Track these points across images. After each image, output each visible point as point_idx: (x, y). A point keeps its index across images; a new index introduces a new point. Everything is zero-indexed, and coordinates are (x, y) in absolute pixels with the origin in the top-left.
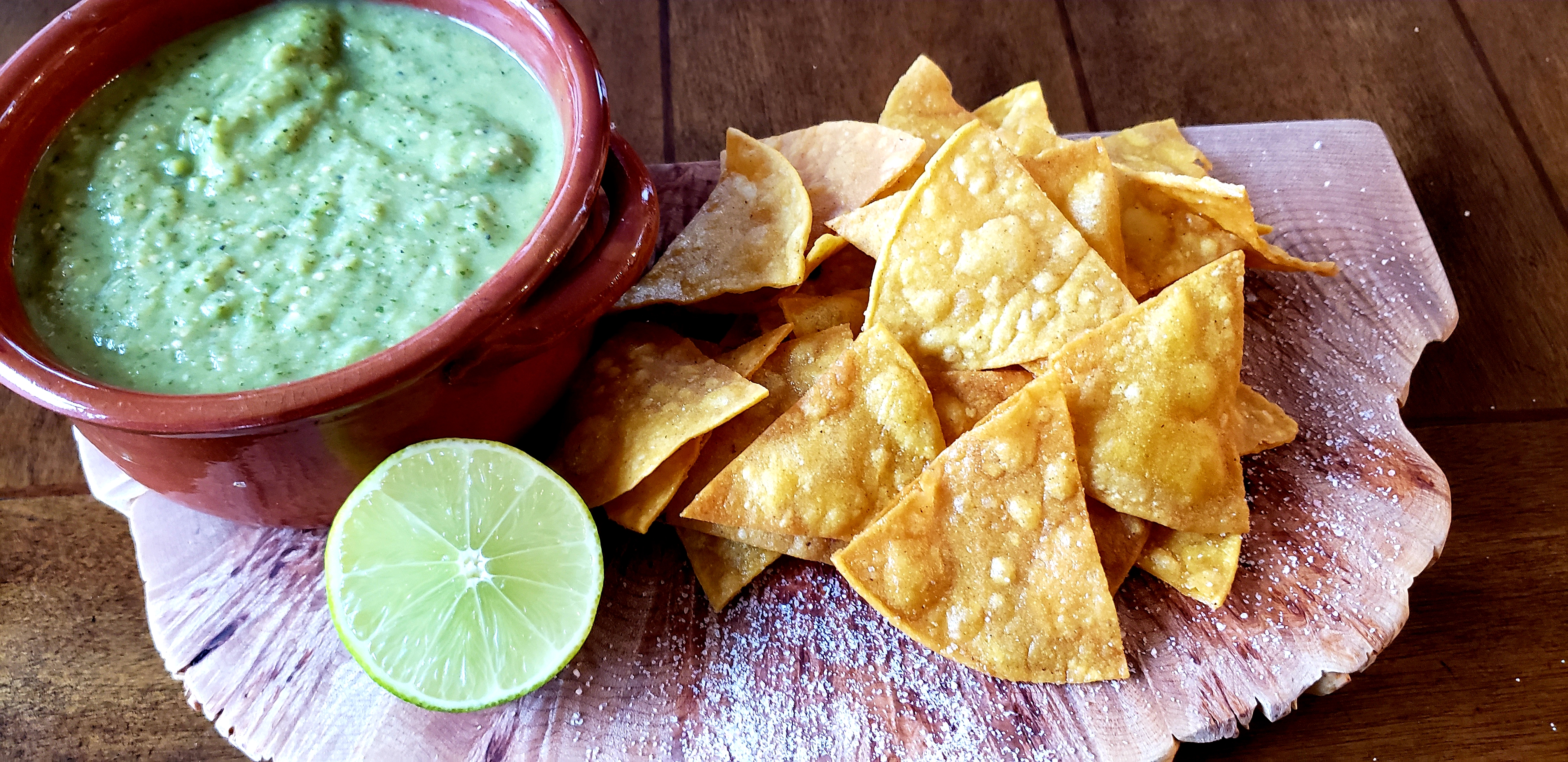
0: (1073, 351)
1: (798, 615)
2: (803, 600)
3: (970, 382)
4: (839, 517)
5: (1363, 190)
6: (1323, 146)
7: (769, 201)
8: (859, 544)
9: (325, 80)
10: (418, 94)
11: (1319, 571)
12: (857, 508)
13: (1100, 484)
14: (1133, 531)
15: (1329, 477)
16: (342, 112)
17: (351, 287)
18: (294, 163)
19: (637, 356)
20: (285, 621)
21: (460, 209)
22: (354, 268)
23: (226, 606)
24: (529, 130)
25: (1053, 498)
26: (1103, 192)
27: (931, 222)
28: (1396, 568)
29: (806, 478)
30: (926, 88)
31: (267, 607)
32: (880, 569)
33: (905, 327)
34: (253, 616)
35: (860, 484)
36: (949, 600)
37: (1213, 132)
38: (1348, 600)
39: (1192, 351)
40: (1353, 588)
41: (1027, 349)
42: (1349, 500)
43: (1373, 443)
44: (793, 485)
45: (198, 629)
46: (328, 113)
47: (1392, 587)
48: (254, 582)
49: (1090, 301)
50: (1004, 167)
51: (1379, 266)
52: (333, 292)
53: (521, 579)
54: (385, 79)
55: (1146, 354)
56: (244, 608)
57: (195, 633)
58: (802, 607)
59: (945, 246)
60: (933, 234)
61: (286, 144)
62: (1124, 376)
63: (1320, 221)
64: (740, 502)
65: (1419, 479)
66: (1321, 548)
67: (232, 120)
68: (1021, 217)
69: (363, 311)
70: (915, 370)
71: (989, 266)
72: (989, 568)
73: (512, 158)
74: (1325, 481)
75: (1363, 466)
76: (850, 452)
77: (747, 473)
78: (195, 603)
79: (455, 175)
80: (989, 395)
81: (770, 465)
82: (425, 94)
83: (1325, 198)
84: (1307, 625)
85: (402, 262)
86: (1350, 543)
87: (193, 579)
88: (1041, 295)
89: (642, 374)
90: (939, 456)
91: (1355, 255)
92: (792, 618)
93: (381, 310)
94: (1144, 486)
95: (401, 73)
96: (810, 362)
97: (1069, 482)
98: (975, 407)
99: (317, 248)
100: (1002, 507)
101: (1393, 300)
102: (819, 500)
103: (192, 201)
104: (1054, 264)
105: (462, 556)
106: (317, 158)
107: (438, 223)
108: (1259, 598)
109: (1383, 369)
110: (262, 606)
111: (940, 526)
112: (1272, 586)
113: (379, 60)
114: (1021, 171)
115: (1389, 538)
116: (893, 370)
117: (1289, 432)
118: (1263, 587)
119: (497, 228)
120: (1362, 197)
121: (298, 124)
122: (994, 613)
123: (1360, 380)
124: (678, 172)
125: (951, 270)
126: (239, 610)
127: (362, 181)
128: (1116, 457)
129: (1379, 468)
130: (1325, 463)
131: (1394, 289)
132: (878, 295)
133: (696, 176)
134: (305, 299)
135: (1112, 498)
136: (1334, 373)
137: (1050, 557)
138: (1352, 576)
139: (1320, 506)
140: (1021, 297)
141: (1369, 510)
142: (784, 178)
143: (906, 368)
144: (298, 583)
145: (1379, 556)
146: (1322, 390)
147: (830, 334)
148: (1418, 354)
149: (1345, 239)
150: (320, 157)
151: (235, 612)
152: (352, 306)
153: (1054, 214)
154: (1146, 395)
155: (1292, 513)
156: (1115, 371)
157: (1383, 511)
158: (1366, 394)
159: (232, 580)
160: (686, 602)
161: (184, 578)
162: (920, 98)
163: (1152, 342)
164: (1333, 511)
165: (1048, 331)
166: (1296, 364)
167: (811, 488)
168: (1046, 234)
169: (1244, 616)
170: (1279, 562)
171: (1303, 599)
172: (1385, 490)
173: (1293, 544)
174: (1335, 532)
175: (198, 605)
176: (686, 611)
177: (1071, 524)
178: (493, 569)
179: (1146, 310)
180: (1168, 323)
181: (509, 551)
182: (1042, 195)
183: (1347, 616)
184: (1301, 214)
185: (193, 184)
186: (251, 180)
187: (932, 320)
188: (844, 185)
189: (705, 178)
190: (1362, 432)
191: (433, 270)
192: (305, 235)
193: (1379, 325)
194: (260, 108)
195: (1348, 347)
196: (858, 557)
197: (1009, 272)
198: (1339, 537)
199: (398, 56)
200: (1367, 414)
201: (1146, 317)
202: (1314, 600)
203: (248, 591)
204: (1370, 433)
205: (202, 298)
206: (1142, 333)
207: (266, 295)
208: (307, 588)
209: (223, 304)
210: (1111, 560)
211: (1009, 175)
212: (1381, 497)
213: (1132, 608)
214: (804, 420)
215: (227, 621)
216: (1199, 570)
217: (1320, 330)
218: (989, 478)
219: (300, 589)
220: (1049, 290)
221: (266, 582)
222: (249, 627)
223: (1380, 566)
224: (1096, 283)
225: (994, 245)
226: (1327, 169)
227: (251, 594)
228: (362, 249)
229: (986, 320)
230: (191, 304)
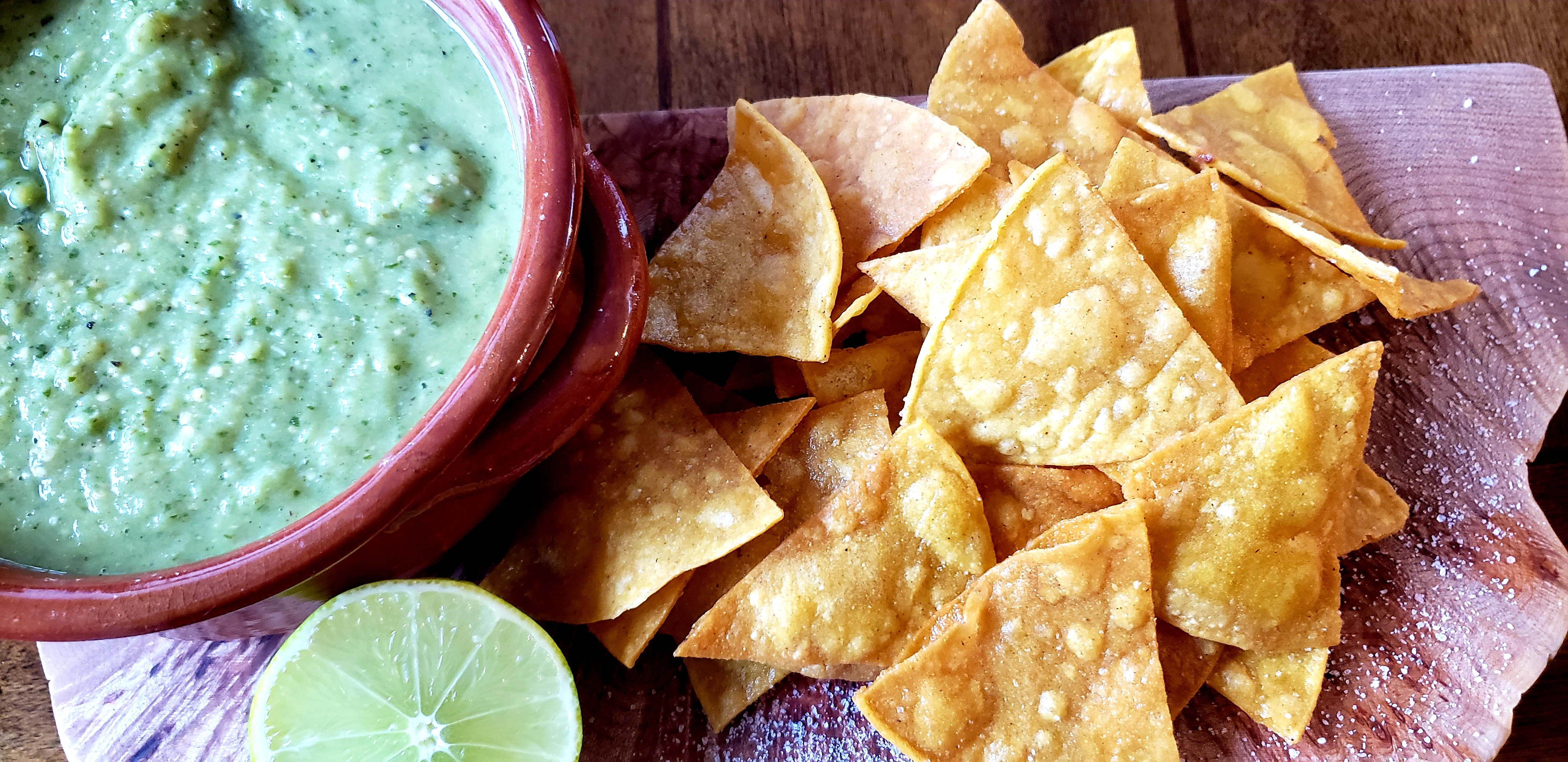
0: (1160, 460)
1: (811, 736)
2: (818, 716)
3: (1029, 480)
4: (865, 645)
5: (1518, 169)
6: (1474, 104)
7: (788, 225)
8: (887, 681)
9: (211, 65)
10: (335, 83)
11: (1413, 684)
12: (886, 633)
13: (1175, 609)
14: (1206, 652)
15: (1436, 564)
16: (237, 111)
17: (258, 388)
18: (177, 191)
19: (623, 410)
20: (217, 734)
21: (392, 270)
22: (261, 359)
23: (146, 714)
24: (480, 142)
25: (1118, 628)
26: (1214, 251)
27: (996, 299)
28: (1503, 682)
29: (826, 605)
30: (992, 44)
31: (195, 715)
32: (910, 710)
33: (954, 415)
34: (179, 726)
35: (891, 606)
36: (987, 736)
37: (1338, 80)
38: (1443, 722)
39: (1303, 463)
40: (1450, 708)
41: (1104, 451)
42: (1457, 594)
43: (1493, 520)
44: (811, 613)
45: (114, 744)
46: (218, 114)
47: (1496, 706)
48: (178, 683)
49: (1187, 399)
50: (1094, 220)
51: (1525, 277)
52: (234, 396)
53: (484, 746)
54: (291, 58)
55: (1249, 467)
56: (168, 717)
57: (112, 748)
58: (816, 726)
59: (1011, 329)
60: (996, 313)
61: (163, 167)
62: (1218, 492)
63: (1460, 213)
64: (746, 632)
65: (1542, 568)
66: (1418, 655)
67: (90, 132)
68: (1109, 288)
69: (274, 425)
70: (965, 474)
71: (1065, 356)
72: (1037, 702)
73: (458, 189)
74: (1430, 568)
75: (1478, 550)
76: (880, 573)
77: (755, 597)
78: (108, 710)
79: (385, 216)
80: (1051, 494)
81: (783, 589)
82: (343, 84)
83: (1469, 180)
84: (1394, 753)
85: (320, 351)
86: (1452, 649)
87: (104, 679)
88: (1127, 390)
89: (629, 444)
90: (988, 573)
91: (1498, 262)
92: (803, 739)
93: (295, 421)
94: (1226, 612)
95: (311, 50)
96: (834, 445)
97: (1140, 614)
98: (1033, 507)
99: (212, 327)
100: (1058, 636)
101: (1538, 326)
102: (841, 629)
103: (48, 249)
104: (1145, 351)
105: (412, 722)
106: (207, 185)
107: (365, 291)
108: (1341, 718)
109: (1515, 419)
110: (189, 714)
111: (983, 654)
112: (1357, 703)
113: (283, 29)
114: (1114, 225)
115: (1498, 643)
116: (937, 474)
117: (1398, 519)
118: (1347, 703)
119: (439, 299)
120: (1515, 178)
121: (179, 135)
122: (1038, 751)
123: (1486, 435)
124: (675, 125)
125: (1016, 357)
126: (161, 720)
127: (265, 222)
128: (1197, 582)
129: (1497, 553)
130: (1434, 544)
131: (1540, 309)
132: (923, 381)
133: (697, 131)
134: (200, 406)
135: (1187, 624)
136: (1455, 424)
137: (1109, 694)
138: (1451, 691)
139: (1422, 602)
140: (1102, 392)
141: (1479, 607)
142: (808, 192)
143: (953, 471)
144: (230, 685)
145: (1484, 666)
146: (1439, 447)
147: (860, 405)
148: (1559, 400)
149: (1488, 238)
150: (211, 182)
151: (157, 722)
152: (259, 417)
153: (1151, 282)
154: (1242, 515)
155: (1388, 609)
156: (1208, 486)
157: (1494, 609)
158: (1491, 453)
159: (152, 681)
160: (681, 718)
161: (94, 678)
162: (983, 56)
163: (1256, 453)
164: (1436, 609)
165: (1132, 433)
166: (1412, 411)
167: (832, 617)
168: (1139, 311)
169: (1322, 741)
170: (1368, 673)
171: (1391, 720)
172: (1501, 581)
173: (1386, 650)
174: (1437, 635)
175: (112, 713)
176: (681, 729)
177: (1137, 657)
178: (450, 736)
179: (1254, 413)
180: (1280, 433)
181: (471, 714)
182: (1138, 259)
183: (1441, 742)
184: (1438, 203)
185: (47, 222)
186: (123, 218)
187: (989, 412)
188: (884, 197)
189: (708, 134)
190: (1482, 505)
191: (359, 363)
192: (195, 308)
193: (1516, 359)
194: (127, 113)
195: (1475, 390)
196: (885, 696)
197: (1090, 362)
198: (1439, 642)
199: (307, 24)
200: (1489, 481)
201: (1253, 423)
202: (1404, 721)
203: (171, 695)
204: (1491, 506)
205: (68, 405)
206: (1246, 442)
207: (151, 399)
208: (241, 692)
209: (95, 415)
210: (1177, 682)
211: (1098, 232)
212: (1493, 588)
213: (1195, 729)
214: (827, 537)
215: (149, 733)
216: (1276, 693)
217: (1444, 366)
218: (1046, 603)
219: (233, 692)
220: (1137, 384)
221: (192, 683)
222: (174, 742)
223: (1485, 679)
224: (1196, 376)
225: (1073, 329)
226: (1476, 138)
227: (175, 699)
228: (269, 329)
229: (1055, 417)
230: (53, 416)
